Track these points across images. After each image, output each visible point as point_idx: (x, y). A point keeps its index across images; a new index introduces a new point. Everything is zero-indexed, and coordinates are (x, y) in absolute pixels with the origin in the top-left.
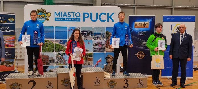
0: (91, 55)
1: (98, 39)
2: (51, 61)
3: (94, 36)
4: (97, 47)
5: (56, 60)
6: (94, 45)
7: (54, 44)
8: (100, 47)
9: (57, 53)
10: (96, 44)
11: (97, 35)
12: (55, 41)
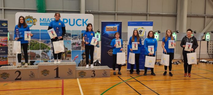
0: (70, 53)
1: (75, 39)
2: (37, 57)
3: (72, 37)
4: (74, 46)
5: (42, 56)
6: (72, 45)
7: (39, 43)
8: (77, 46)
9: (42, 50)
10: (74, 44)
11: (75, 36)
12: (40, 42)
